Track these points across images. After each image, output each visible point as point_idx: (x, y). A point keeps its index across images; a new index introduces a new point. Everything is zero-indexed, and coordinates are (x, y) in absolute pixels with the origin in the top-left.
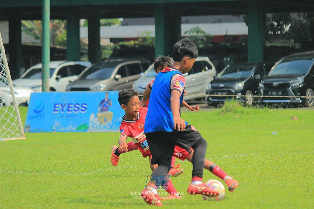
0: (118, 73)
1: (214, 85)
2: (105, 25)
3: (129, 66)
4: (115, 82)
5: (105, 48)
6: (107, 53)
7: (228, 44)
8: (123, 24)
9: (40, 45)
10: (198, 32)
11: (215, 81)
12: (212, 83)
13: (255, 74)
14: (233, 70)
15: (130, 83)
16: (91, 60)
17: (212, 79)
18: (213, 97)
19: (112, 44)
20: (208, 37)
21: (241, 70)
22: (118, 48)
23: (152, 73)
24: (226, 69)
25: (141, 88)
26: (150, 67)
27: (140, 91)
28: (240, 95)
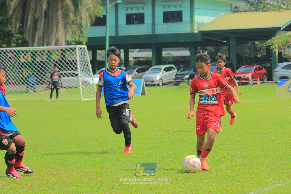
0: (137, 72)
1: (176, 76)
2: (131, 52)
3: (141, 69)
4: (135, 75)
5: (131, 61)
6: (132, 64)
7: (182, 60)
8: (139, 51)
9: (104, 61)
10: (169, 54)
11: (177, 75)
12: (175, 75)
13: (193, 72)
14: (184, 70)
15: (142, 76)
16: (125, 66)
17: (175, 74)
18: (175, 81)
19: (134, 60)
20: (173, 57)
21: (187, 70)
22: (137, 61)
23: (151, 72)
24: (181, 70)
25: (146, 78)
26: (150, 69)
27: (146, 79)
28: (187, 80)
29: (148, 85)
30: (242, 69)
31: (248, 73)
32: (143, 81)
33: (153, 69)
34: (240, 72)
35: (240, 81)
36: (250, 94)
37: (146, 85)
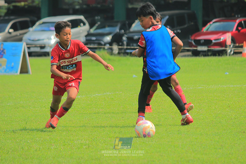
1: (89, 38)
3: (20, 22)
4: (9, 35)
6: (2, 12)
7: (99, 6)
11: (89, 35)
12: (86, 36)
13: (120, 29)
14: (102, 27)
15: (21, 36)
17: (86, 33)
19: (6, 5)
21: (109, 26)
22: (11, 7)
23: (39, 28)
24: (97, 25)
25: (30, 40)
26: (37, 23)
27: (29, 42)
28: (107, 46)
29: (33, 54)
30: (212, 26)
31: (224, 32)
32: (23, 45)
33: (44, 23)
34: (209, 30)
35: (210, 49)
36: (228, 73)
37: (30, 54)
